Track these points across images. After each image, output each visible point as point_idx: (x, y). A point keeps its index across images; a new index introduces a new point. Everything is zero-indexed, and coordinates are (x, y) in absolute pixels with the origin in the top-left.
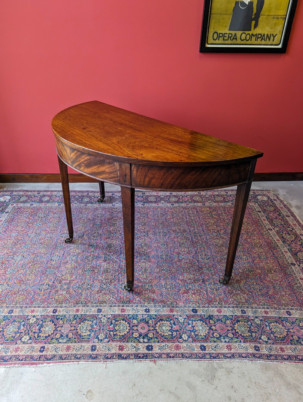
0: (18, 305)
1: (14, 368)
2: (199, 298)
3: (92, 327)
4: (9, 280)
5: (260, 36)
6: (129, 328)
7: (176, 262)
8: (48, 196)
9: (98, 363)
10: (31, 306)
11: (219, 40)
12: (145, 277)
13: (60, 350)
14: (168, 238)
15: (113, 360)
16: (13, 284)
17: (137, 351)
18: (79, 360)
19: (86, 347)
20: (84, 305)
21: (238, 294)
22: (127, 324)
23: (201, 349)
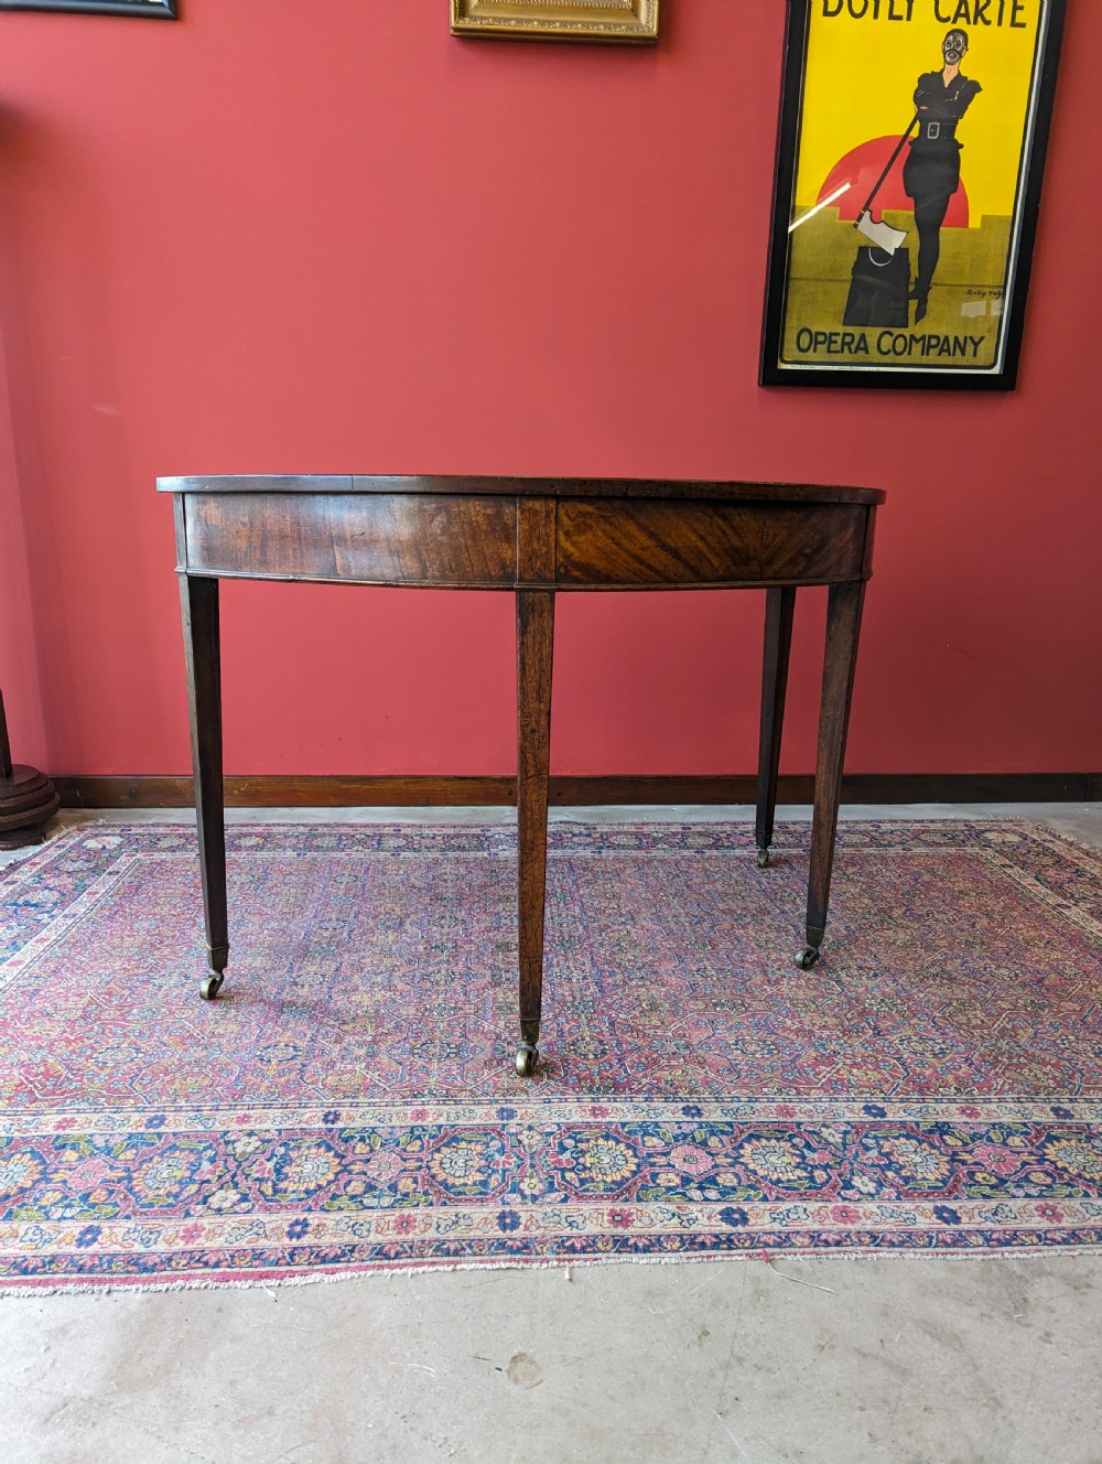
0: (183, 1103)
1: (185, 1291)
2: (879, 1076)
3: (486, 1160)
4: (140, 1035)
5: (934, 342)
6: (636, 1161)
7: (758, 986)
8: (258, 834)
9: (535, 1265)
10: (236, 1105)
11: (815, 351)
12: (655, 1022)
13: (373, 1228)
14: (712, 927)
15: (598, 1255)
16: (158, 1047)
17: (687, 1225)
18: (457, 1259)
19: (477, 1218)
20: (444, 1101)
22: (623, 1149)
23: (940, 1217)
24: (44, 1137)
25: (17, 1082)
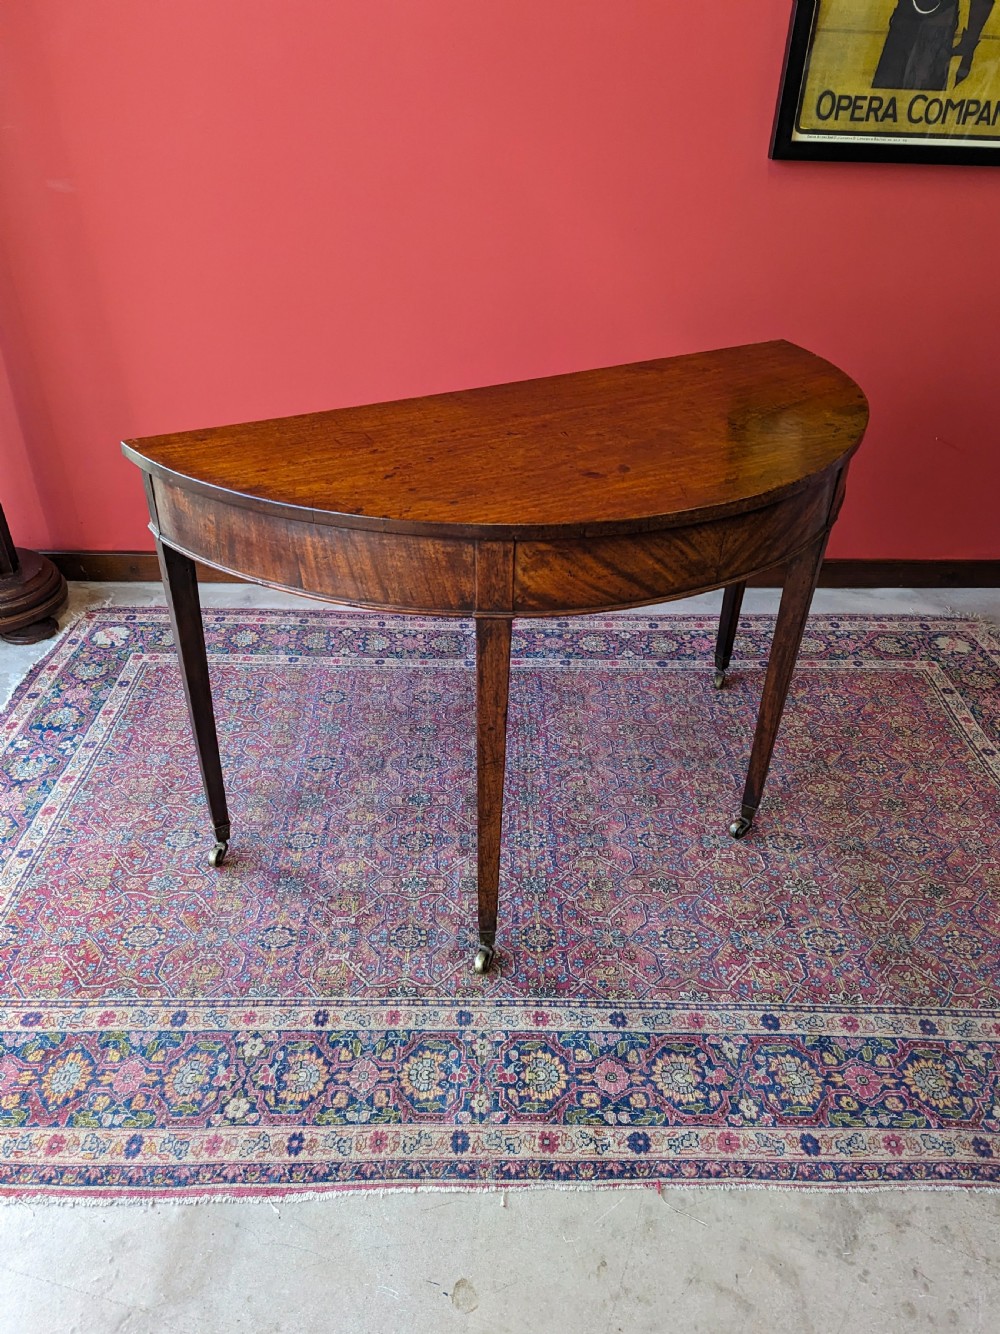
0: (200, 998)
1: (211, 1205)
2: (782, 978)
3: (446, 1072)
4: (160, 912)
5: (973, 108)
6: (567, 1078)
7: (693, 859)
8: (252, 628)
9: (479, 1190)
10: (243, 1001)
11: (836, 118)
12: (598, 907)
13: (354, 1145)
14: (661, 776)
15: (528, 1181)
16: (177, 927)
18: (418, 1181)
19: (436, 1137)
20: (414, 1000)
21: (905, 968)
22: (557, 1063)
23: (805, 1148)
24: (91, 1033)
25: (64, 968)
